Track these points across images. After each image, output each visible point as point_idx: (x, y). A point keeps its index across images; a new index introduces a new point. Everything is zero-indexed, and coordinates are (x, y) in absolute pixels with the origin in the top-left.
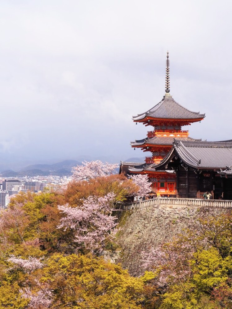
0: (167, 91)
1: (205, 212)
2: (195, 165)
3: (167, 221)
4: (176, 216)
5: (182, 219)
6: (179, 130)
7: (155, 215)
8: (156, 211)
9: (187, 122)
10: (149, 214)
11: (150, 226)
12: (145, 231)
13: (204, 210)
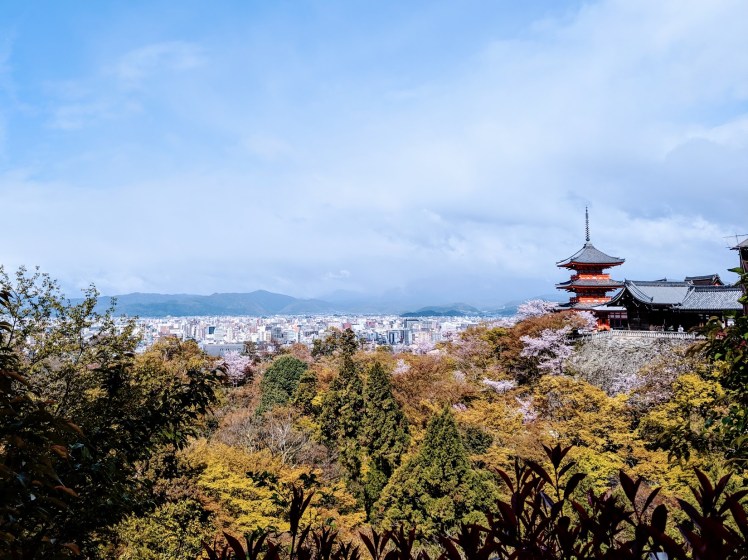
0: (588, 240)
1: (661, 343)
2: (649, 301)
3: (623, 351)
4: (632, 347)
5: (637, 349)
6: (600, 273)
7: (610, 346)
8: (610, 342)
9: (608, 266)
10: (603, 345)
11: (605, 355)
12: (601, 359)
13: (661, 342)
